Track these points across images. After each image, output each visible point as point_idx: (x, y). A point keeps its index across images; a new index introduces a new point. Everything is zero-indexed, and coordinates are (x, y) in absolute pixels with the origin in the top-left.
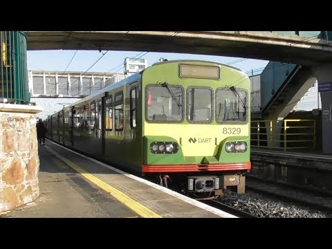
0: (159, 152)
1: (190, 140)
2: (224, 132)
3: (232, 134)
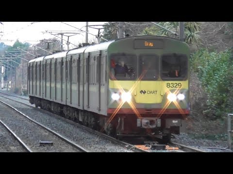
1: (141, 92)
2: (168, 85)
3: (174, 88)
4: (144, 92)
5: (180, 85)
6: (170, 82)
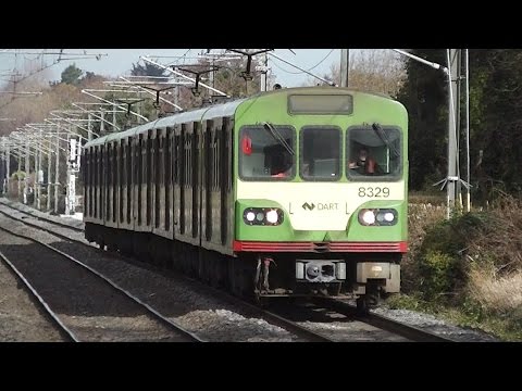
0: (256, 222)
1: (305, 206)
2: (361, 192)
3: (374, 198)
4: (311, 207)
5: (386, 191)
6: (366, 185)
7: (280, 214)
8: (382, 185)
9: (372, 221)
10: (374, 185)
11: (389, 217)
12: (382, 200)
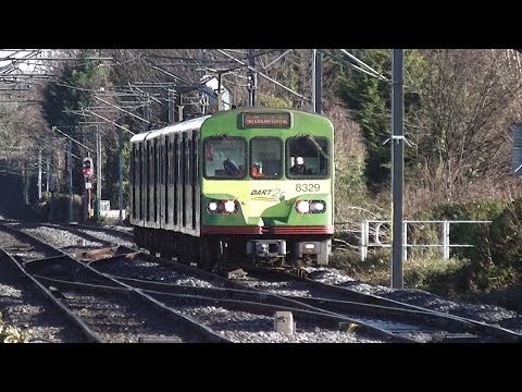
0: (218, 211)
2: (298, 188)
3: (308, 192)
5: (317, 186)
6: (302, 182)
7: (237, 205)
8: (314, 182)
9: (307, 210)
10: (308, 182)
11: (319, 207)
12: (314, 194)
